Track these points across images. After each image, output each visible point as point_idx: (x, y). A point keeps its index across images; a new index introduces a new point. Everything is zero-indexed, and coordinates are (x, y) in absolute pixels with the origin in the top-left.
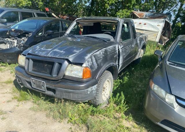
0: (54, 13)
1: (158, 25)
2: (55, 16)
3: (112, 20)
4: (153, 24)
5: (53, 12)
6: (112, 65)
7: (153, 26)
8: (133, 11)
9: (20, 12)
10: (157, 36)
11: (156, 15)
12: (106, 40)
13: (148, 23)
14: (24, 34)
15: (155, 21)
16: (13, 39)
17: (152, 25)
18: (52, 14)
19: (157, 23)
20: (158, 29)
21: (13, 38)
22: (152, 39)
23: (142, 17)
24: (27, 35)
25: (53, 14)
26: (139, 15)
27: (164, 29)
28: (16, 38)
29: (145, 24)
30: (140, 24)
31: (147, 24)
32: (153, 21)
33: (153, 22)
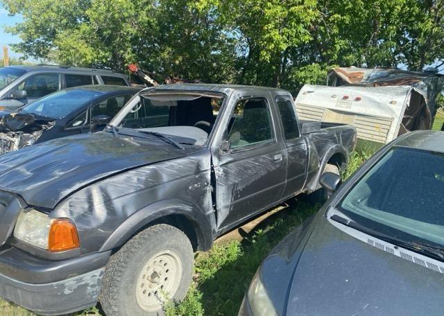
0: (151, 77)
1: (391, 103)
2: (152, 81)
3: (212, 91)
4: (378, 100)
5: (146, 74)
6: (172, 212)
7: (378, 105)
8: (335, 68)
9: (62, 74)
10: (389, 130)
11: (393, 77)
12: (177, 144)
13: (366, 98)
14: (37, 125)
15: (385, 92)
16: (14, 136)
17: (375, 102)
18: (145, 78)
19: (388, 96)
20: (392, 111)
21: (14, 133)
22: (370, 136)
23: (357, 82)
24: (43, 125)
25: (147, 78)
26: (351, 77)
27: (408, 111)
28: (19, 132)
29: (358, 99)
30: (346, 98)
31: (362, 99)
32: (379, 92)
33: (379, 94)
